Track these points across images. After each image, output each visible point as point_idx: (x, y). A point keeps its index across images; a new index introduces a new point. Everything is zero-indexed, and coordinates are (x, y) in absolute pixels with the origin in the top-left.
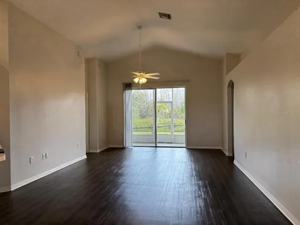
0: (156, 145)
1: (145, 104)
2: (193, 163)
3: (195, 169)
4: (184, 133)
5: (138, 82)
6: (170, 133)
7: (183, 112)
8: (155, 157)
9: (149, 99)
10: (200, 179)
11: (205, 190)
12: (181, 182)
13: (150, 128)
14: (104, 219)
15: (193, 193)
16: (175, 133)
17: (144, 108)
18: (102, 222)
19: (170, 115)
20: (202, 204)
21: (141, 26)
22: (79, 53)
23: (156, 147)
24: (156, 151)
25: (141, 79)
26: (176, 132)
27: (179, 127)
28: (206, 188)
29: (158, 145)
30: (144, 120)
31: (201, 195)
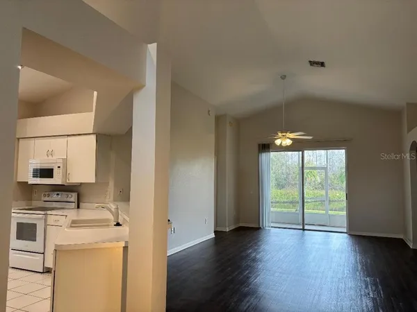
0: (303, 227)
1: (284, 168)
2: (358, 254)
3: (361, 263)
4: (344, 213)
5: (281, 144)
6: (324, 212)
7: (342, 182)
8: (303, 243)
9: (290, 161)
10: (368, 275)
11: (374, 288)
12: (340, 276)
13: (291, 202)
14: (248, 305)
15: (358, 291)
16: (330, 212)
17: (283, 173)
18: (245, 308)
19: (322, 186)
20: (370, 304)
21: (285, 76)
22: (209, 111)
23: (304, 230)
24: (303, 235)
25: (284, 140)
26: (331, 210)
27: (336, 203)
28: (377, 287)
29: (306, 227)
30: (283, 191)
31: (368, 294)
